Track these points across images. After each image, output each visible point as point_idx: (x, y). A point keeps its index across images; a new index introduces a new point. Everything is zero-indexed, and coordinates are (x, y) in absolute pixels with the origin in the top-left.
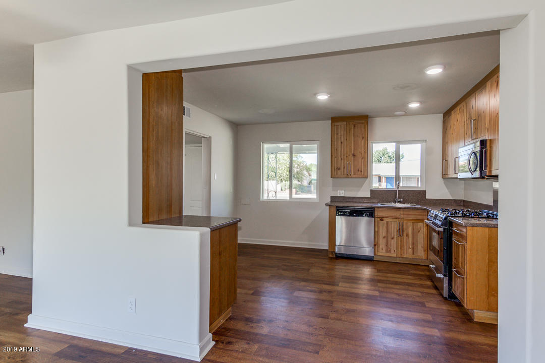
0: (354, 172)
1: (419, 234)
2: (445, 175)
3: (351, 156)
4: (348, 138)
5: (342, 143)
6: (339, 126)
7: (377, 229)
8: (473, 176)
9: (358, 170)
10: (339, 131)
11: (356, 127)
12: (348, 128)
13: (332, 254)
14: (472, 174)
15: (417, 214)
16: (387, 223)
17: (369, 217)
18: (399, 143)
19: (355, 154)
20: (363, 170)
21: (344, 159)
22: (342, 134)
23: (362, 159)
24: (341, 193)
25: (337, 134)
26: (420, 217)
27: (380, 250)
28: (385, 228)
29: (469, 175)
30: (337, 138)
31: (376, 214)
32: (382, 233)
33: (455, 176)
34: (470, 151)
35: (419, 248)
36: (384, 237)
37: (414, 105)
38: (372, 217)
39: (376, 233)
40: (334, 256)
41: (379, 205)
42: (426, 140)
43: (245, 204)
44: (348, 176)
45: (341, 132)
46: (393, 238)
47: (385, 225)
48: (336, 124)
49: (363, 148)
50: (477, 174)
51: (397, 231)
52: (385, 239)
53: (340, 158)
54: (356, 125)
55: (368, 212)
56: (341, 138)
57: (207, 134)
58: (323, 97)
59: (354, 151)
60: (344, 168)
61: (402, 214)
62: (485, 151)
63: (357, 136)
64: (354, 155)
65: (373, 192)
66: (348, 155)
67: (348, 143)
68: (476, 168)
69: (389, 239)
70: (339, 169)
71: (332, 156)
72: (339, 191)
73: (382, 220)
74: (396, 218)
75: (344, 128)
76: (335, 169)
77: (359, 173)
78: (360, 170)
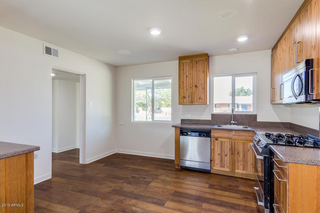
0: (196, 101)
1: (249, 153)
2: (273, 102)
3: (194, 87)
4: (191, 73)
5: (187, 77)
6: (185, 64)
7: (213, 147)
8: (297, 101)
9: (200, 98)
10: (185, 67)
11: (198, 63)
12: (191, 65)
13: (178, 167)
14: (297, 99)
15: (247, 135)
16: (222, 142)
17: (206, 137)
18: (234, 75)
19: (197, 85)
20: (203, 98)
21: (189, 90)
22: (187, 70)
23: (203, 89)
24: (189, 116)
25: (183, 70)
26: (249, 138)
27: (216, 165)
28: (219, 146)
29: (294, 100)
30: (183, 73)
31: (212, 134)
32: (217, 151)
33: (280, 102)
34: (294, 75)
35: (249, 165)
36: (219, 154)
37: (243, 39)
38: (209, 137)
39: (212, 151)
40: (180, 168)
41: (216, 127)
42: (257, 73)
43: (121, 125)
44: (192, 103)
45: (187, 68)
46: (226, 156)
47: (220, 144)
48: (183, 61)
49: (203, 80)
50: (302, 98)
51: (230, 150)
52: (220, 156)
53: (185, 89)
54: (198, 62)
55: (205, 133)
56: (186, 73)
57: (81, 72)
58: (155, 33)
59: (196, 83)
60: (189, 96)
61: (234, 135)
62: (312, 71)
63: (199, 71)
64: (196, 86)
65: (213, 115)
66: (191, 87)
67: (191, 77)
68: (301, 92)
69: (223, 156)
70: (185, 98)
71: (179, 87)
72: (187, 115)
73: (217, 140)
74: (229, 138)
75: (189, 64)
76: (182, 97)
77: (200, 100)
78: (201, 98)
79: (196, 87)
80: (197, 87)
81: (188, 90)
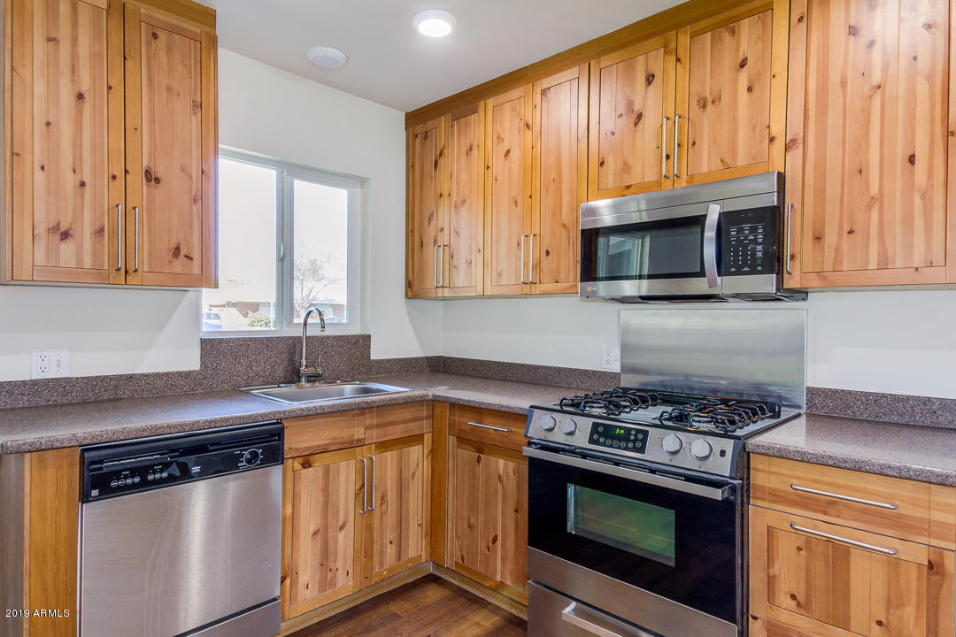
0: (153, 263)
3: (136, 178)
9: (177, 250)
11: (161, 42)
18: (291, 170)
19: (160, 171)
20: (196, 255)
21: (97, 188)
22: (82, 50)
23: (195, 200)
45: (85, 43)
49: (195, 153)
51: (356, 495)
53: (70, 180)
54: (162, 36)
59: (152, 156)
63: (168, 89)
64: (151, 177)
65: (210, 347)
66: (118, 171)
70: (65, 235)
75: (96, 21)
76: (41, 230)
77: (179, 265)
78: (183, 251)
79: (149, 180)
80: (157, 180)
81: (88, 191)
